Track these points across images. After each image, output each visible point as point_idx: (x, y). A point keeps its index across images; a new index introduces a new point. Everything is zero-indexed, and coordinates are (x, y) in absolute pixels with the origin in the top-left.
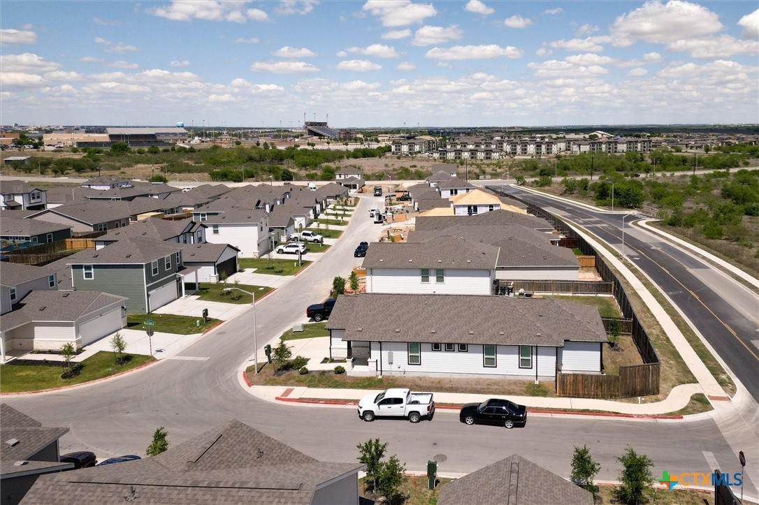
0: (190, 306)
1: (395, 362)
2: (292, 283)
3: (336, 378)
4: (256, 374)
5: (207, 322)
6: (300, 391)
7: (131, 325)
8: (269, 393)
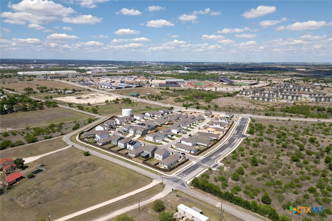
0: (167, 140)
1: (179, 149)
2: (178, 139)
3: (175, 149)
4: (170, 147)
5: (168, 142)
6: (172, 149)
7: (162, 141)
8: (170, 149)
